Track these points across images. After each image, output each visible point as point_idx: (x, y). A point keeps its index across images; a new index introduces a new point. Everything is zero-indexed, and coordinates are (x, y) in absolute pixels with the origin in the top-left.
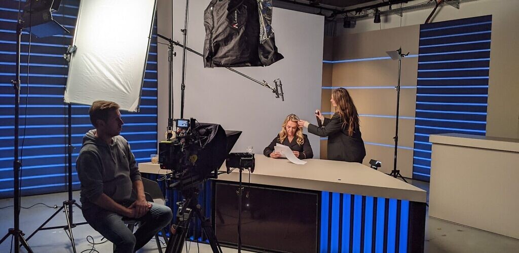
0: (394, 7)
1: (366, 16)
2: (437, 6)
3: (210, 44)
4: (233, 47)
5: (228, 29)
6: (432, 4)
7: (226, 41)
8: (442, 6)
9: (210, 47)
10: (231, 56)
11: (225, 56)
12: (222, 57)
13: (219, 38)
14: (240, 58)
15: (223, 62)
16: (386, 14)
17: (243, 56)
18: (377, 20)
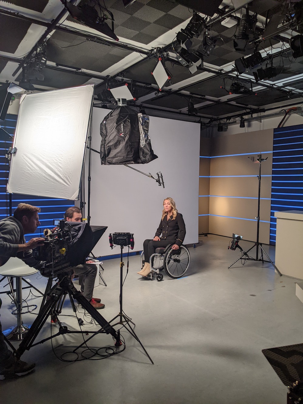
0: (255, 115)
1: (235, 123)
2: (286, 115)
3: (104, 148)
4: (121, 150)
5: (117, 137)
6: (283, 113)
7: (116, 145)
8: (290, 115)
9: (105, 150)
10: (120, 157)
11: (115, 157)
12: (113, 158)
13: (110, 144)
14: (127, 158)
15: (114, 160)
16: (249, 121)
17: (128, 156)
18: (242, 126)
